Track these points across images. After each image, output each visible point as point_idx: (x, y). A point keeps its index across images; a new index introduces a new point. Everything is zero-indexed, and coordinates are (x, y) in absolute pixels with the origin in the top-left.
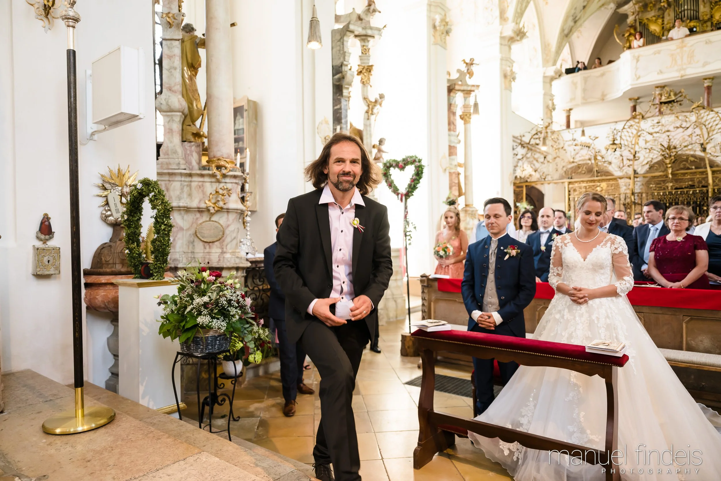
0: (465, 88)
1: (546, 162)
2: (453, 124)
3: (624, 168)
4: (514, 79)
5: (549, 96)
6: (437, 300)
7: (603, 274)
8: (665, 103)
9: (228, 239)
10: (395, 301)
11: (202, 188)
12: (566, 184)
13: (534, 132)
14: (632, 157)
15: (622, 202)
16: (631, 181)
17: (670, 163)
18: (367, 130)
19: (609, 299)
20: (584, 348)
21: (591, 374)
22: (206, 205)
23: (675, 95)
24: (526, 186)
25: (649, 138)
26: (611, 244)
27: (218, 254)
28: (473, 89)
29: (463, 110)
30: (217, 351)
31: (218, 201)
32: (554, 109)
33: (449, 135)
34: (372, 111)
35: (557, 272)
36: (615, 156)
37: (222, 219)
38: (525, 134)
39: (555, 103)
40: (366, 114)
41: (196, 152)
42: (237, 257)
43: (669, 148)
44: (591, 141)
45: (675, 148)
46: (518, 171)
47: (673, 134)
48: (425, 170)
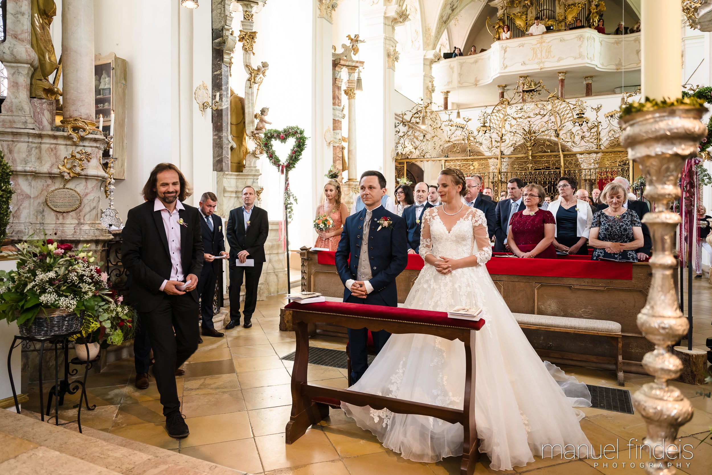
0: (350, 63)
1: (425, 140)
2: (338, 98)
3: (492, 149)
4: (397, 59)
5: (429, 78)
6: (317, 273)
7: (465, 245)
8: (527, 91)
9: (87, 209)
10: (277, 276)
11: (55, 151)
12: (443, 162)
13: (414, 111)
14: (499, 139)
15: (491, 181)
16: (499, 161)
17: (530, 146)
18: (249, 98)
19: (470, 268)
20: (446, 314)
21: (452, 339)
22: (59, 170)
23: (535, 85)
24: (407, 162)
25: (514, 122)
26: (472, 217)
27: (74, 225)
28: (357, 65)
29: (347, 85)
30: (65, 333)
31: (75, 166)
32: (433, 91)
33: (333, 109)
34: (255, 80)
35: (426, 243)
36: (486, 138)
37: (79, 187)
38: (407, 113)
39: (434, 85)
40: (249, 82)
41: (48, 110)
42: (97, 229)
43: (530, 132)
44: (465, 123)
45: (535, 133)
46: (400, 148)
47: (533, 120)
48: (307, 142)
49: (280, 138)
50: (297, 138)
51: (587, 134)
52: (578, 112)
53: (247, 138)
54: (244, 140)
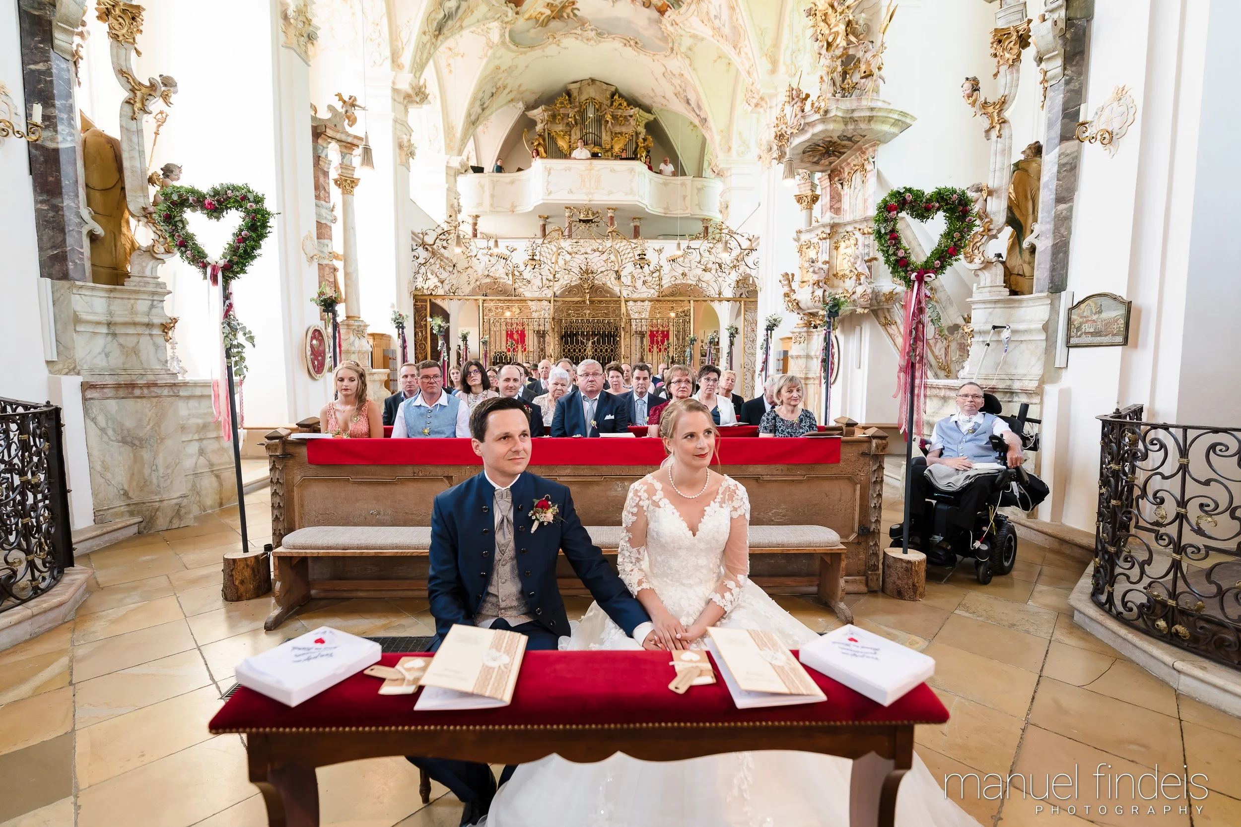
0: (343, 137)
1: (455, 271)
2: (325, 190)
3: (543, 289)
4: (412, 154)
6: (305, 482)
8: (584, 221)
10: (218, 476)
12: (480, 302)
13: (440, 231)
14: (551, 277)
16: (551, 305)
17: (587, 289)
18: (130, 142)
23: (593, 214)
24: (430, 301)
25: (568, 257)
28: (355, 142)
29: (340, 171)
32: (460, 211)
33: (317, 205)
34: (143, 104)
36: (534, 274)
38: (428, 232)
39: (461, 204)
40: (128, 107)
43: (587, 272)
44: (508, 253)
45: (592, 273)
46: (420, 279)
47: (590, 257)
48: (272, 222)
49: (203, 207)
50: (247, 212)
51: (649, 279)
52: (640, 252)
53: (133, 222)
54: (124, 224)
